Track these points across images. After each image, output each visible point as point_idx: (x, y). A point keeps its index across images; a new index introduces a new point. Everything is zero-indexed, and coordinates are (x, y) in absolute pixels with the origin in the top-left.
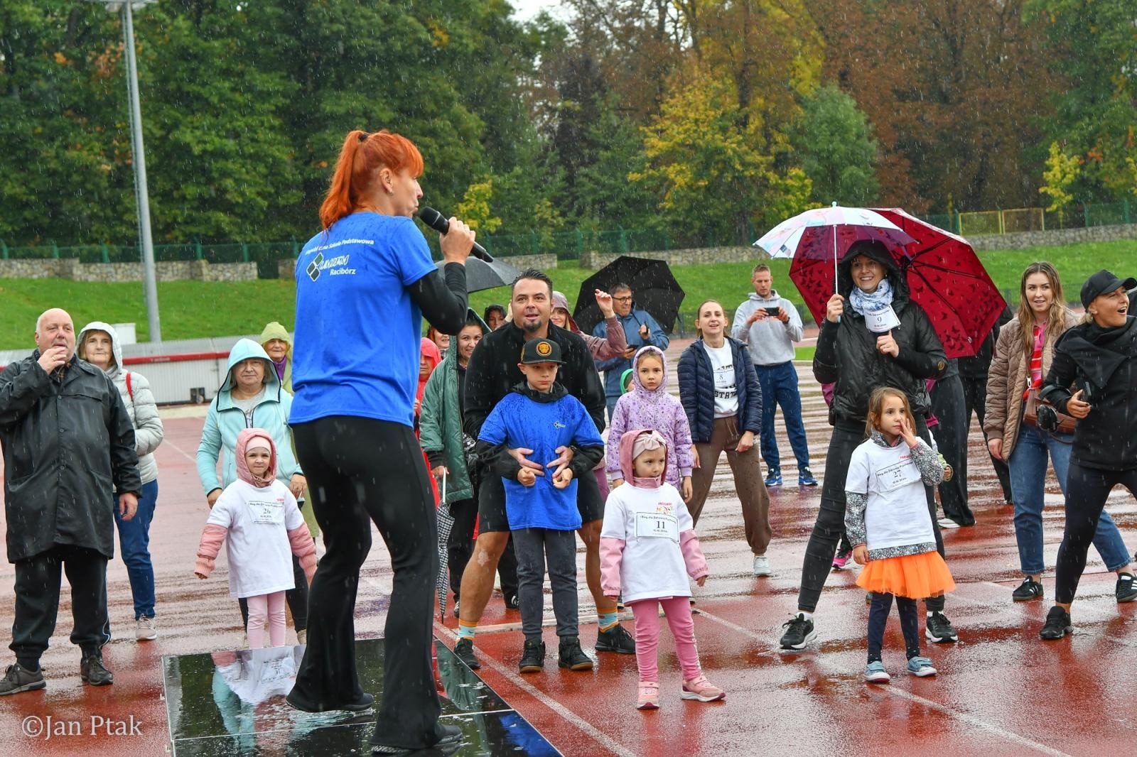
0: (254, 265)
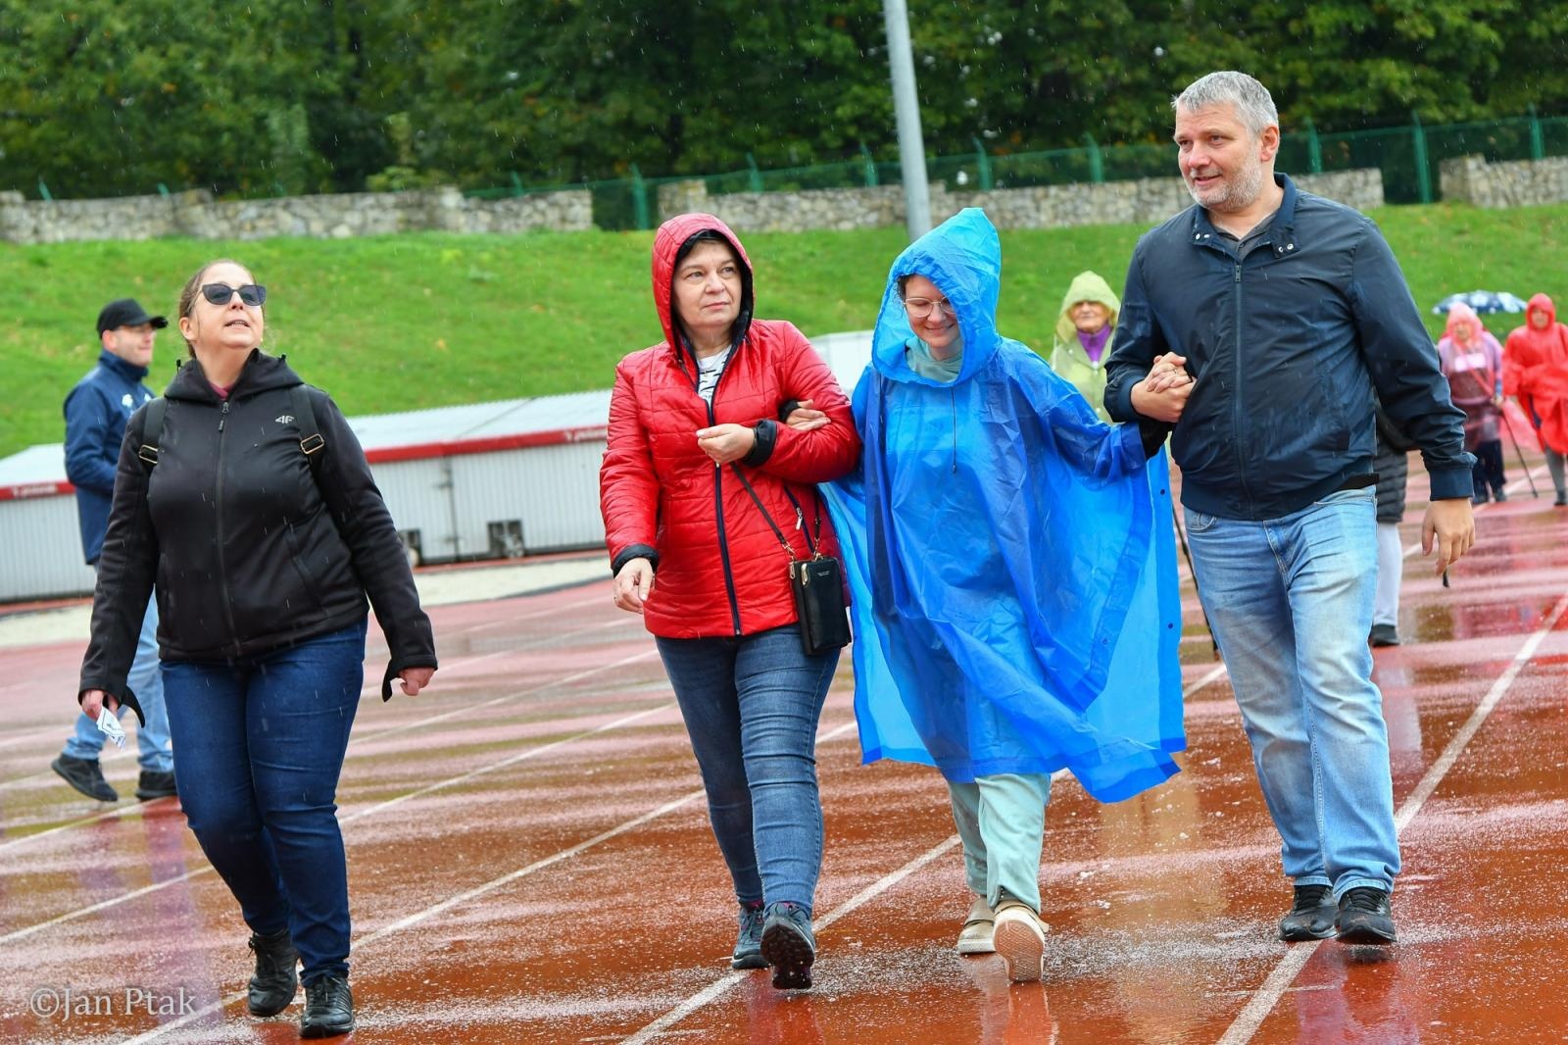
0: (1375, 175)
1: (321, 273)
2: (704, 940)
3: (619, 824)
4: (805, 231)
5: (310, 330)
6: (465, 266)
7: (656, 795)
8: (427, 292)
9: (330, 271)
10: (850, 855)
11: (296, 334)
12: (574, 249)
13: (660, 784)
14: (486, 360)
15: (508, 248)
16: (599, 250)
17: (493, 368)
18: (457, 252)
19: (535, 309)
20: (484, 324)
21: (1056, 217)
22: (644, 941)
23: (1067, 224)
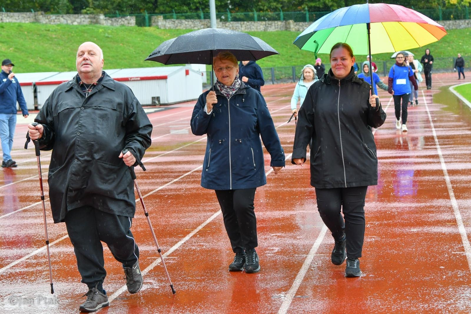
1: (70, 33)
2: (174, 229)
3: (149, 192)
4: (186, 29)
5: (67, 47)
6: (105, 33)
7: (157, 184)
8: (95, 39)
9: (72, 33)
10: (206, 206)
11: (64, 48)
12: (131, 30)
13: (158, 180)
14: (109, 57)
15: (115, 30)
16: (137, 31)
17: (111, 59)
18: (103, 30)
19: (121, 45)
20: (109, 48)
21: (246, 29)
22: (159, 229)
23: (248, 31)
